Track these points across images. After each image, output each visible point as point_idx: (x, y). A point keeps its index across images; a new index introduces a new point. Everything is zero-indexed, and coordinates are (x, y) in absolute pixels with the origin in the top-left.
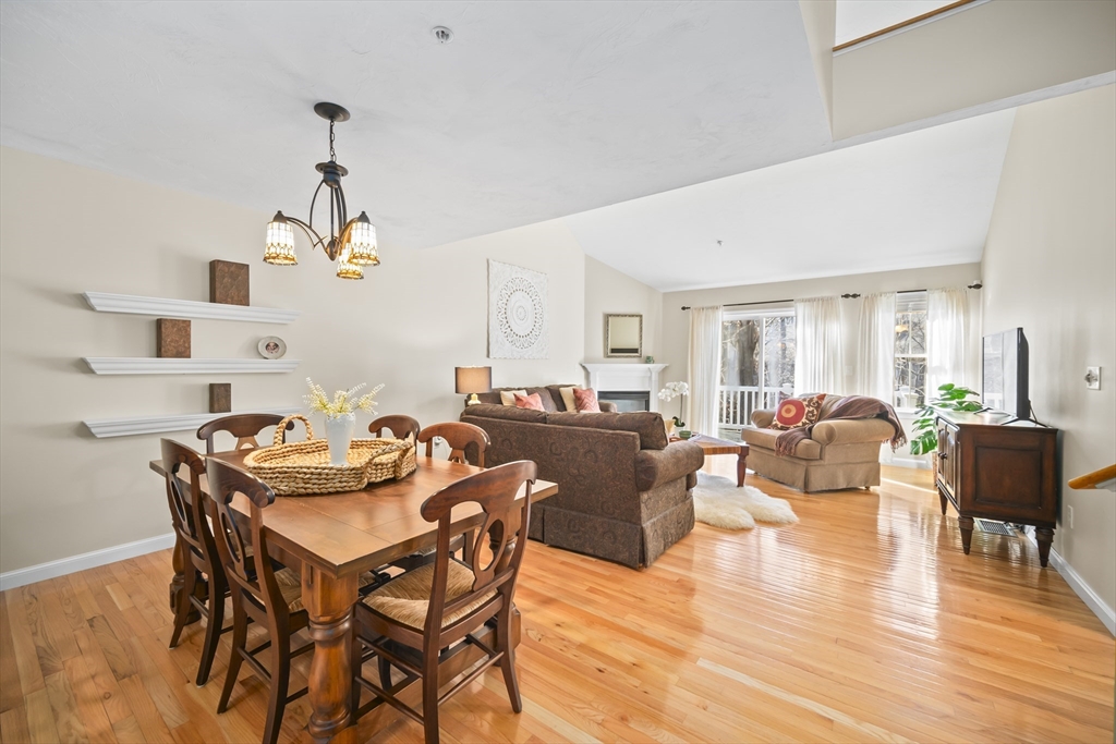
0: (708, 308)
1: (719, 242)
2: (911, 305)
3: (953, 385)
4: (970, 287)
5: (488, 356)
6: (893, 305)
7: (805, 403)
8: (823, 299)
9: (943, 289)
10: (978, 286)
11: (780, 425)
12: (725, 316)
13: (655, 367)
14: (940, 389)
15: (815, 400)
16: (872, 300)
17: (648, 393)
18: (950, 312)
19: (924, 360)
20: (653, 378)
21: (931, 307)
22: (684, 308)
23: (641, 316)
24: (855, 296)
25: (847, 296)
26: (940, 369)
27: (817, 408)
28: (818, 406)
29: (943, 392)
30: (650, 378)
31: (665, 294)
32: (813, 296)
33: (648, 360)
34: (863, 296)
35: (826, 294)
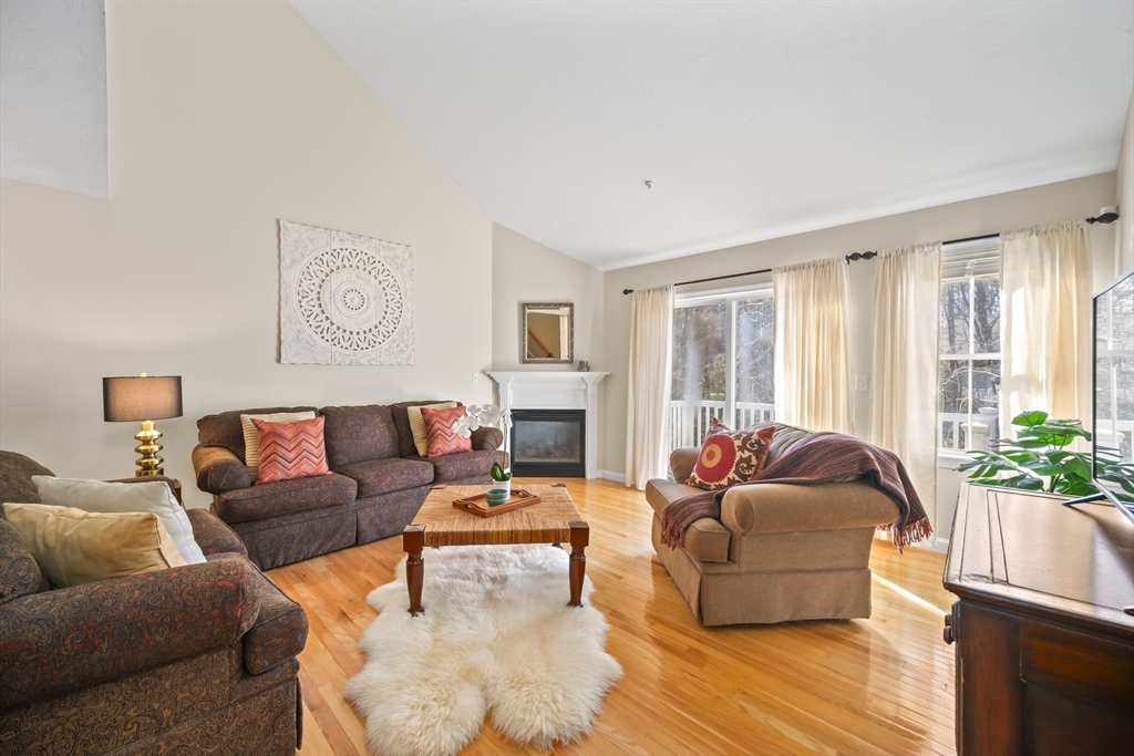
0: (654, 290)
1: (647, 183)
2: (970, 264)
3: (1046, 415)
4: (1091, 221)
5: (279, 361)
6: (936, 266)
7: (738, 443)
8: (815, 265)
9: (1034, 230)
10: (1110, 218)
11: (698, 480)
12: (678, 300)
13: (592, 377)
14: (1016, 421)
15: (755, 437)
16: (898, 259)
17: (582, 413)
18: (1048, 272)
19: (997, 362)
20: (589, 393)
21: (1008, 265)
22: (626, 292)
23: (571, 305)
24: (868, 255)
25: (855, 257)
26: (1029, 381)
27: (758, 454)
28: (760, 450)
29: (1021, 428)
30: (586, 391)
31: (608, 274)
32: (801, 261)
33: (583, 366)
34: (882, 254)
35: (822, 255)
